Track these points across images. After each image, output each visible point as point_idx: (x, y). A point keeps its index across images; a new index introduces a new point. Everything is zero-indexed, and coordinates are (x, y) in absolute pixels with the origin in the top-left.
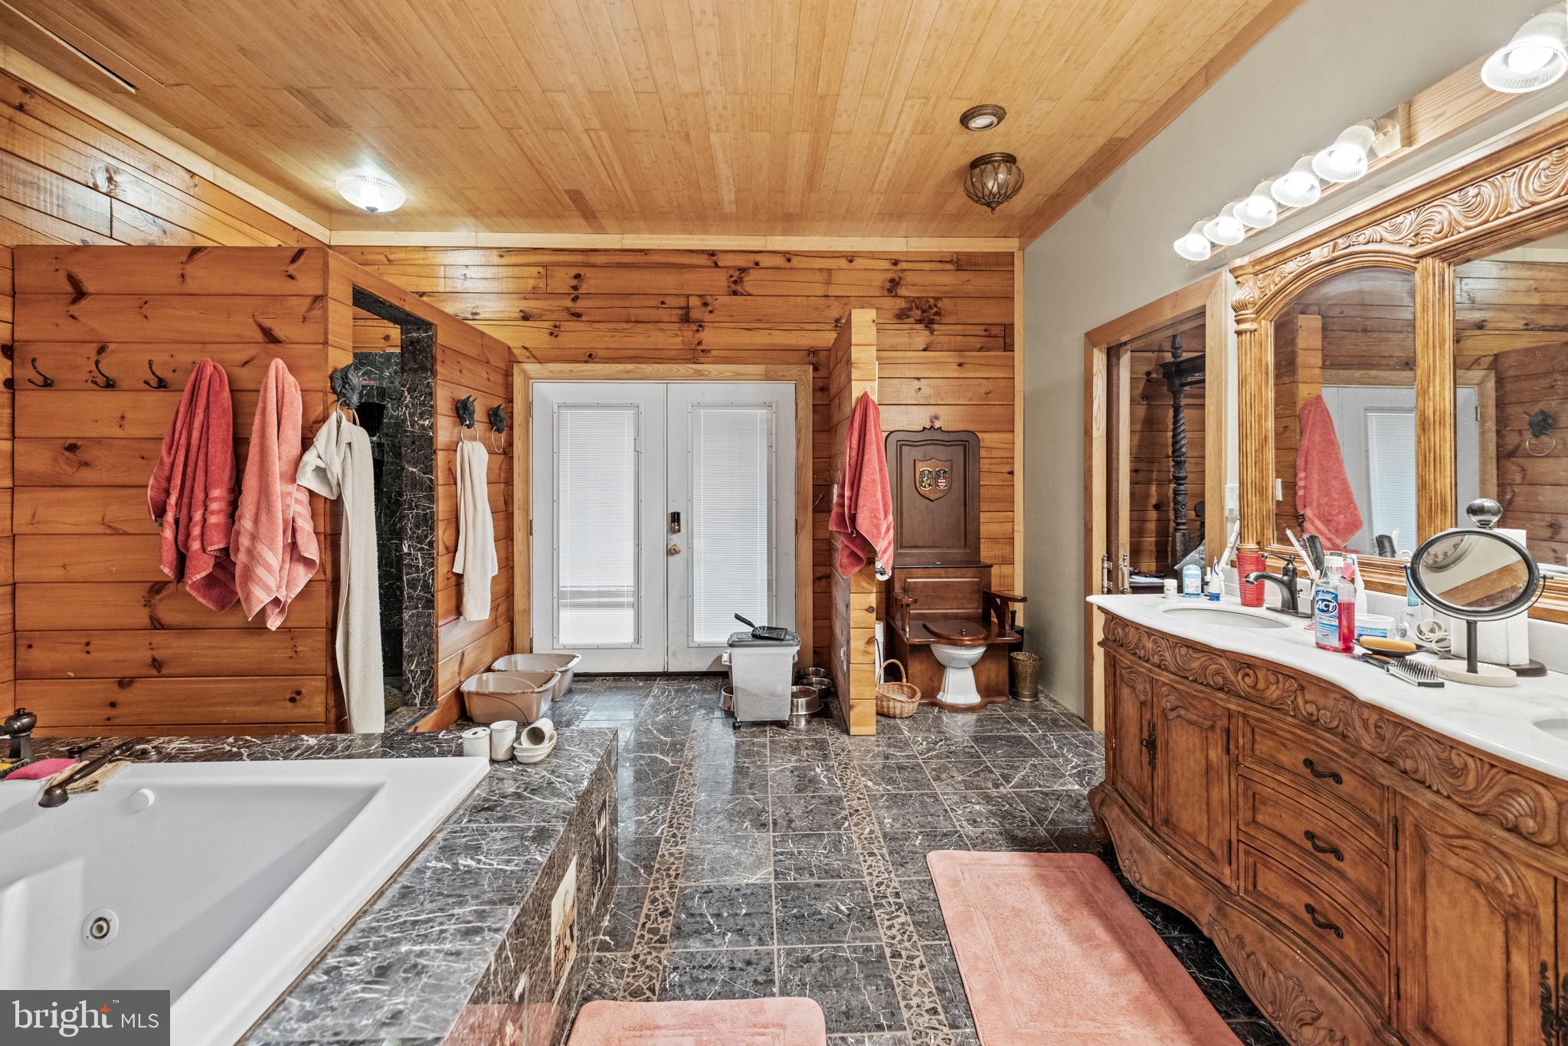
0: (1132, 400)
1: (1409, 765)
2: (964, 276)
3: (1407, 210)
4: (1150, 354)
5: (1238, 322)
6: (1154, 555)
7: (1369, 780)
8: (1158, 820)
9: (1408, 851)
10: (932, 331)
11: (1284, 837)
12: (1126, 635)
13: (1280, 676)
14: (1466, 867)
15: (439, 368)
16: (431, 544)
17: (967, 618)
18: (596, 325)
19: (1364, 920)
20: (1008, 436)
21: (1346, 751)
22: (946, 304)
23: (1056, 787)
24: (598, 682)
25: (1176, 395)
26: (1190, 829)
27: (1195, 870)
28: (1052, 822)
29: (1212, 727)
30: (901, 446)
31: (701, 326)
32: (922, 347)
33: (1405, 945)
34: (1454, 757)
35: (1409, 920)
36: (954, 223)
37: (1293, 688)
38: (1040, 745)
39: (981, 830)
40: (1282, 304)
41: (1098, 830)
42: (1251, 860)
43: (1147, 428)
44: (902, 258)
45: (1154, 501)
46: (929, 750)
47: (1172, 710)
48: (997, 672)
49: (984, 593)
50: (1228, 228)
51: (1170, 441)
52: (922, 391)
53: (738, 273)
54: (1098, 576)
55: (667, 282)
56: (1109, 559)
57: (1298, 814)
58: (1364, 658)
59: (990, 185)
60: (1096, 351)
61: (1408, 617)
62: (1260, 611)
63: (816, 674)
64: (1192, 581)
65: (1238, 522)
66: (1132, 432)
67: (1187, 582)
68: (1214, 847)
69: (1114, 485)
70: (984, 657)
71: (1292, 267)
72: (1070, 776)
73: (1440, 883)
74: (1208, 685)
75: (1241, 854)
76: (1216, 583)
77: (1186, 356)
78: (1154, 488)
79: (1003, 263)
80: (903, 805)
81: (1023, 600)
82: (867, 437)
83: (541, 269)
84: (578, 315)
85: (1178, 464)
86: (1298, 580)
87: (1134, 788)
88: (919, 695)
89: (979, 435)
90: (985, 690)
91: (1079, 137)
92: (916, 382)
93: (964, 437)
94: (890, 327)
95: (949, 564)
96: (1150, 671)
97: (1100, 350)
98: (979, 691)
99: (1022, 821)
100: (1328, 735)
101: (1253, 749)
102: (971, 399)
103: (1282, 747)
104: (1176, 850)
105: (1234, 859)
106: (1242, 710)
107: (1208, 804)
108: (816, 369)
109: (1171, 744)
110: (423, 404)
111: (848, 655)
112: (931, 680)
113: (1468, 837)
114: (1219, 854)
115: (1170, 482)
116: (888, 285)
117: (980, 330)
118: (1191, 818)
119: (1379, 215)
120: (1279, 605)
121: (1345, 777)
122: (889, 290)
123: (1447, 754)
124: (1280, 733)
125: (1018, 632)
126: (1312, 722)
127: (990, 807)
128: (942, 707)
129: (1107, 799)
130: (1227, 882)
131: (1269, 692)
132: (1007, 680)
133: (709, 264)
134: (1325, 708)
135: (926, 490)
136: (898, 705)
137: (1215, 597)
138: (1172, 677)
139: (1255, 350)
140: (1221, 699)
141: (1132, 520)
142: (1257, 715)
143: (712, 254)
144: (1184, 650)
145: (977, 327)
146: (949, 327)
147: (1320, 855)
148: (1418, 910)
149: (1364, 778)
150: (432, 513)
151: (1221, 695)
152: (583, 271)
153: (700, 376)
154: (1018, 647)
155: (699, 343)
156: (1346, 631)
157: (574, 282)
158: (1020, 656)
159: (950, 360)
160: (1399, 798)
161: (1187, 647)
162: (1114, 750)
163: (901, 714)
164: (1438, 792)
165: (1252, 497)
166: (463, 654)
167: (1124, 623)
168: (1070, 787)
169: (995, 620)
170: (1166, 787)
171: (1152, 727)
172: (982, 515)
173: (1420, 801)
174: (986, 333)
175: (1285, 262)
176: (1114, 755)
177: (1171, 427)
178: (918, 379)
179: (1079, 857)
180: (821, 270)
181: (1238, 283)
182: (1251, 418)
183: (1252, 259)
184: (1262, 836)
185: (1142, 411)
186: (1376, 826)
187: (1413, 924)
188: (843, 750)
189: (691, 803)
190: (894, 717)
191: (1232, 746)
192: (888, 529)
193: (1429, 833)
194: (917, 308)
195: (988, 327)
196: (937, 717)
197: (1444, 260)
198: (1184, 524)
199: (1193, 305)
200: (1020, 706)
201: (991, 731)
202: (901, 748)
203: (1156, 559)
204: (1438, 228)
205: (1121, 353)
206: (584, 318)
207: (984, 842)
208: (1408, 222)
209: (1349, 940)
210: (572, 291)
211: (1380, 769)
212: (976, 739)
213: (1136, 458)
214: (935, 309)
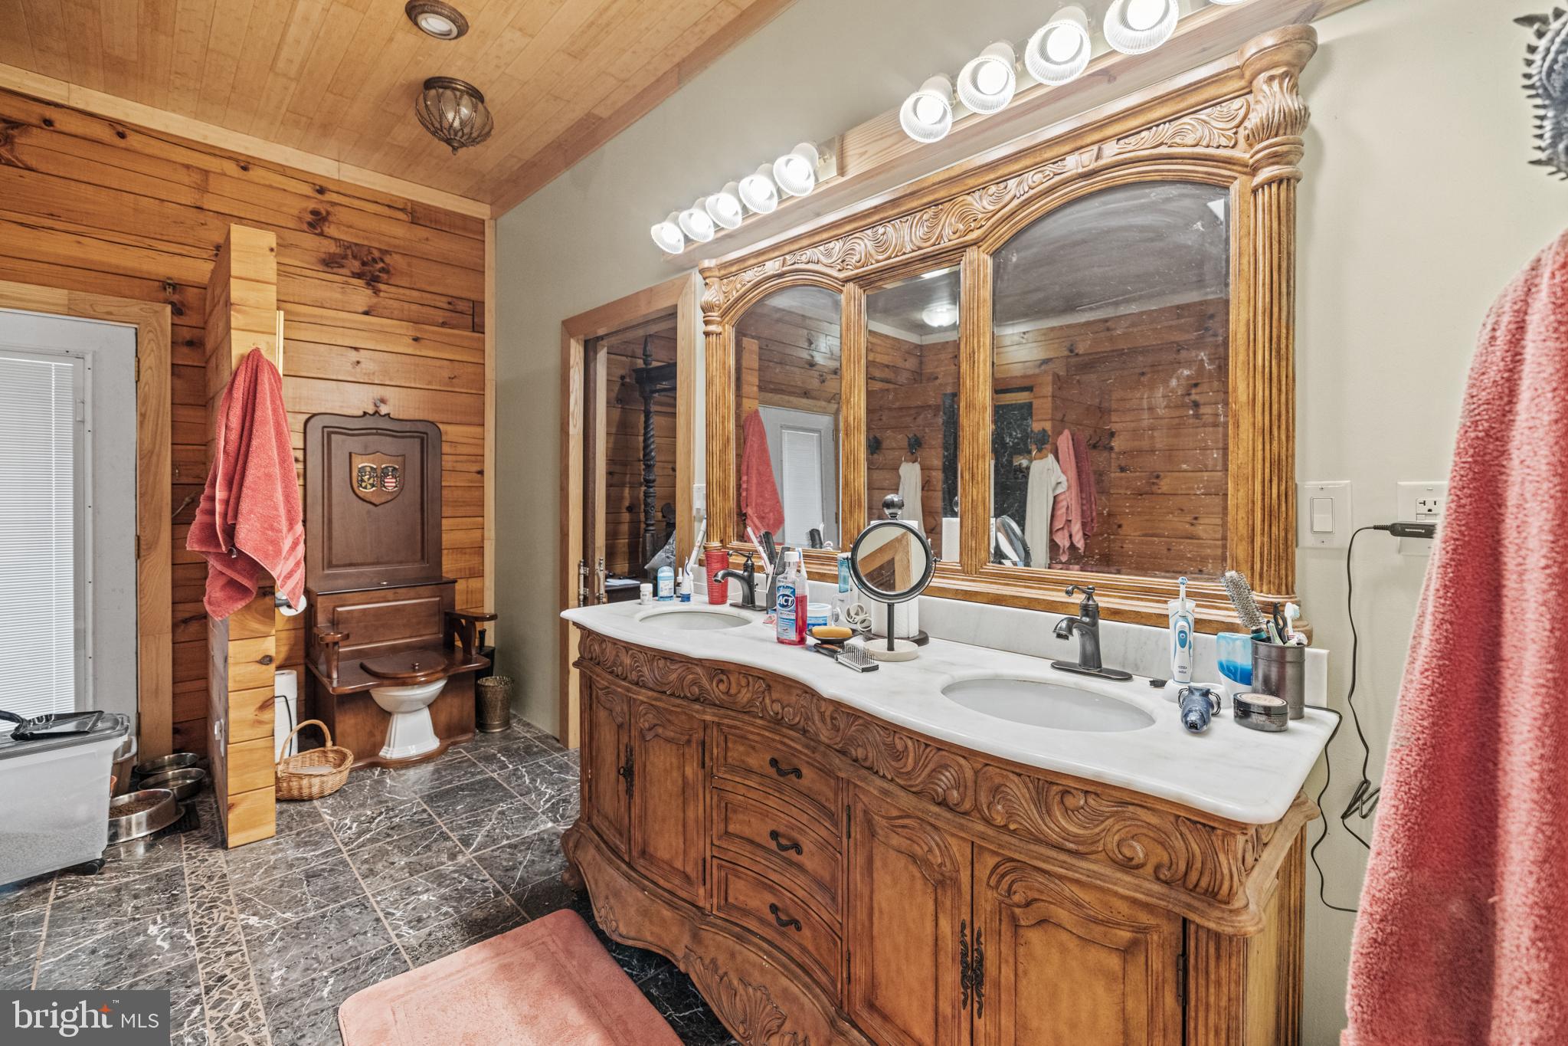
0: (608, 402)
1: (860, 753)
2: (421, 232)
3: (837, 238)
4: (624, 358)
5: (707, 323)
6: (627, 557)
7: (827, 772)
8: (635, 854)
9: (858, 836)
10: (377, 292)
11: (751, 842)
12: (603, 651)
13: (750, 678)
14: (904, 843)
17: (423, 647)
19: (821, 910)
20: (478, 429)
21: (807, 747)
22: (395, 261)
23: (527, 833)
25: (647, 400)
26: (666, 856)
27: (672, 900)
28: (523, 882)
29: (689, 742)
30: (329, 434)
32: (361, 310)
33: (855, 930)
34: (897, 741)
35: (858, 903)
36: (406, 162)
37: (761, 689)
38: (509, 783)
39: (427, 930)
40: (742, 310)
41: (572, 876)
42: (723, 874)
43: (621, 431)
44: (331, 187)
45: (627, 503)
46: (360, 834)
47: (650, 729)
48: (462, 706)
49: (446, 614)
50: (700, 224)
51: (641, 445)
52: (362, 365)
54: (575, 587)
56: (586, 564)
57: (765, 815)
58: (817, 648)
59: (450, 116)
60: (573, 342)
61: (839, 603)
62: (725, 608)
63: (176, 763)
64: (665, 586)
65: (705, 521)
66: (608, 434)
67: (662, 584)
68: (689, 870)
69: (591, 485)
70: (444, 692)
71: (751, 276)
72: (543, 813)
73: (885, 865)
74: (685, 697)
75: (715, 871)
76: (687, 585)
77: (655, 364)
78: (627, 491)
79: (471, 229)
80: (309, 935)
81: (493, 617)
82: (258, 414)
85: (649, 467)
86: (756, 574)
87: (610, 822)
88: (351, 758)
89: (441, 426)
90: (447, 731)
91: (556, 98)
92: (353, 353)
93: (421, 427)
94: (314, 274)
95: (397, 584)
96: (628, 690)
97: (578, 341)
98: (437, 733)
99: (484, 895)
100: (791, 733)
101: (725, 759)
102: (430, 383)
103: (751, 751)
104: (652, 882)
105: (708, 877)
106: (716, 719)
107: (684, 826)
108: (178, 310)
109: (649, 767)
111: (225, 731)
112: (371, 734)
113: (908, 816)
114: (693, 875)
115: (641, 485)
116: (309, 218)
117: (442, 302)
118: (666, 844)
119: (817, 238)
120: (740, 600)
121: (805, 771)
122: (310, 224)
123: (891, 739)
124: (751, 737)
125: (486, 656)
126: (777, 721)
127: (443, 891)
128: (385, 765)
129: (582, 839)
130: (701, 904)
131: (740, 696)
132: (473, 714)
134: (788, 705)
135: (368, 491)
136: (316, 781)
137: (686, 598)
138: (650, 693)
139: (720, 352)
140: (697, 712)
141: (607, 523)
142: (731, 722)
144: (662, 663)
145: (438, 298)
146: (401, 291)
147: (783, 853)
148: (866, 893)
149: (820, 770)
151: (697, 707)
154: (487, 672)
156: (800, 623)
158: (489, 682)
159: (402, 331)
160: (851, 787)
161: (665, 658)
162: (590, 781)
163: (322, 792)
164: (884, 777)
165: (717, 496)
167: (602, 639)
168: (542, 827)
169: (459, 643)
170: (643, 817)
171: (630, 751)
172: (444, 521)
173: (871, 789)
174: (450, 307)
175: (745, 270)
176: (590, 787)
177: (642, 431)
178: (356, 349)
179: (549, 919)
180: (188, 167)
181: (706, 284)
182: (717, 419)
183: (719, 262)
184: (734, 847)
185: (617, 413)
186: (831, 816)
187: (861, 907)
188: (210, 878)
190: (311, 799)
191: (707, 759)
192: (295, 545)
193: (876, 817)
194: (355, 257)
195: (452, 300)
196: (377, 782)
197: (861, 287)
198: (652, 525)
199: (663, 303)
200: (487, 740)
201: (450, 782)
202: (316, 843)
203: (629, 559)
204: (857, 258)
205: (599, 347)
207: (430, 947)
208: (837, 248)
209: (806, 932)
211: (837, 761)
212: (430, 799)
213: (611, 461)
214: (381, 265)
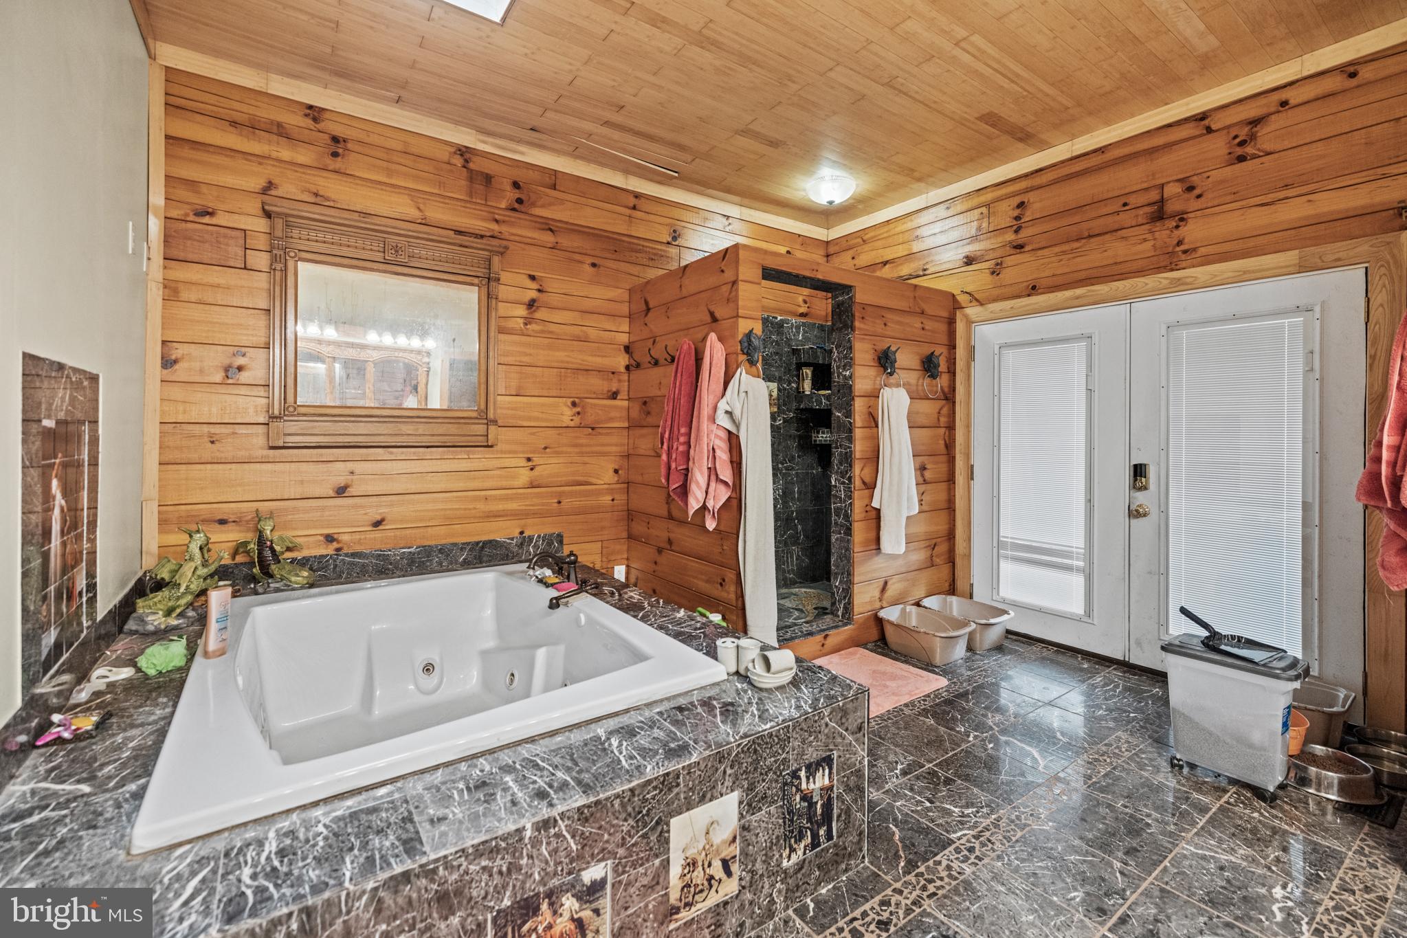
15: (857, 324)
16: (850, 479)
18: (1040, 253)
24: (1036, 648)
31: (1182, 218)
53: (1246, 129)
55: (1132, 177)
83: (984, 210)
84: (1019, 247)
110: (846, 357)
133: (1197, 132)
143: (1202, 117)
150: (851, 451)
152: (1024, 198)
153: (1179, 286)
155: (1180, 243)
157: (1016, 213)
166: (886, 583)
188: (1367, 890)
189: (1026, 825)
206: (1027, 249)
210: (1015, 222)
